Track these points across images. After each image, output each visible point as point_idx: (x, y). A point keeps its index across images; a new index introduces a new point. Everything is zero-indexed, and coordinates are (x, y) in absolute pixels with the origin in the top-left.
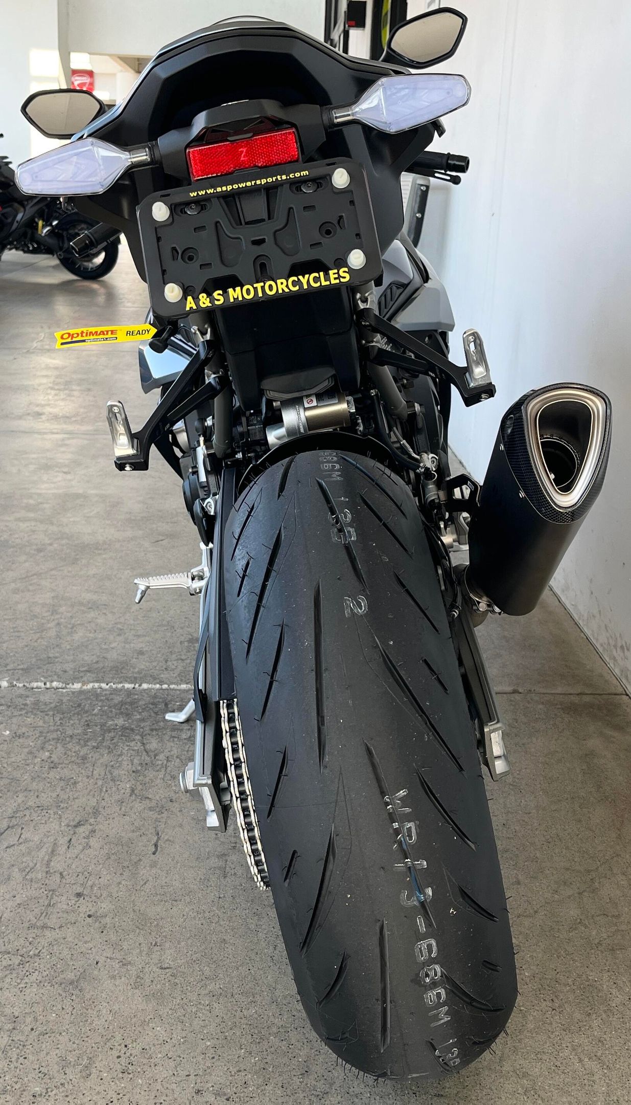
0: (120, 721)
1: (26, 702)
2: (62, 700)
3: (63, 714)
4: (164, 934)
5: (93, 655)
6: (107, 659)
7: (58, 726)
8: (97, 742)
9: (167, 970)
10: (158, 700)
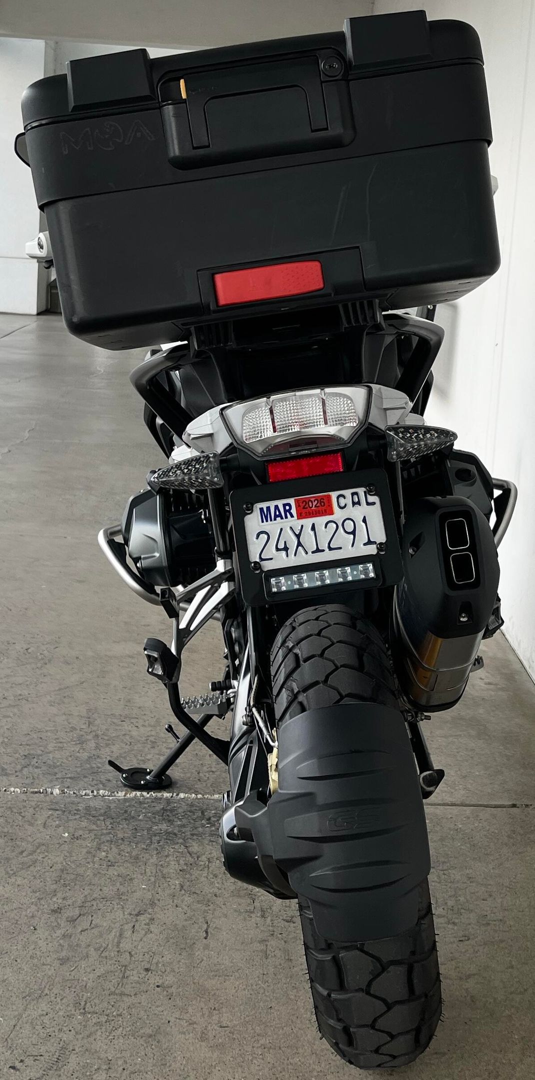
0: (164, 826)
9: (226, 1029)
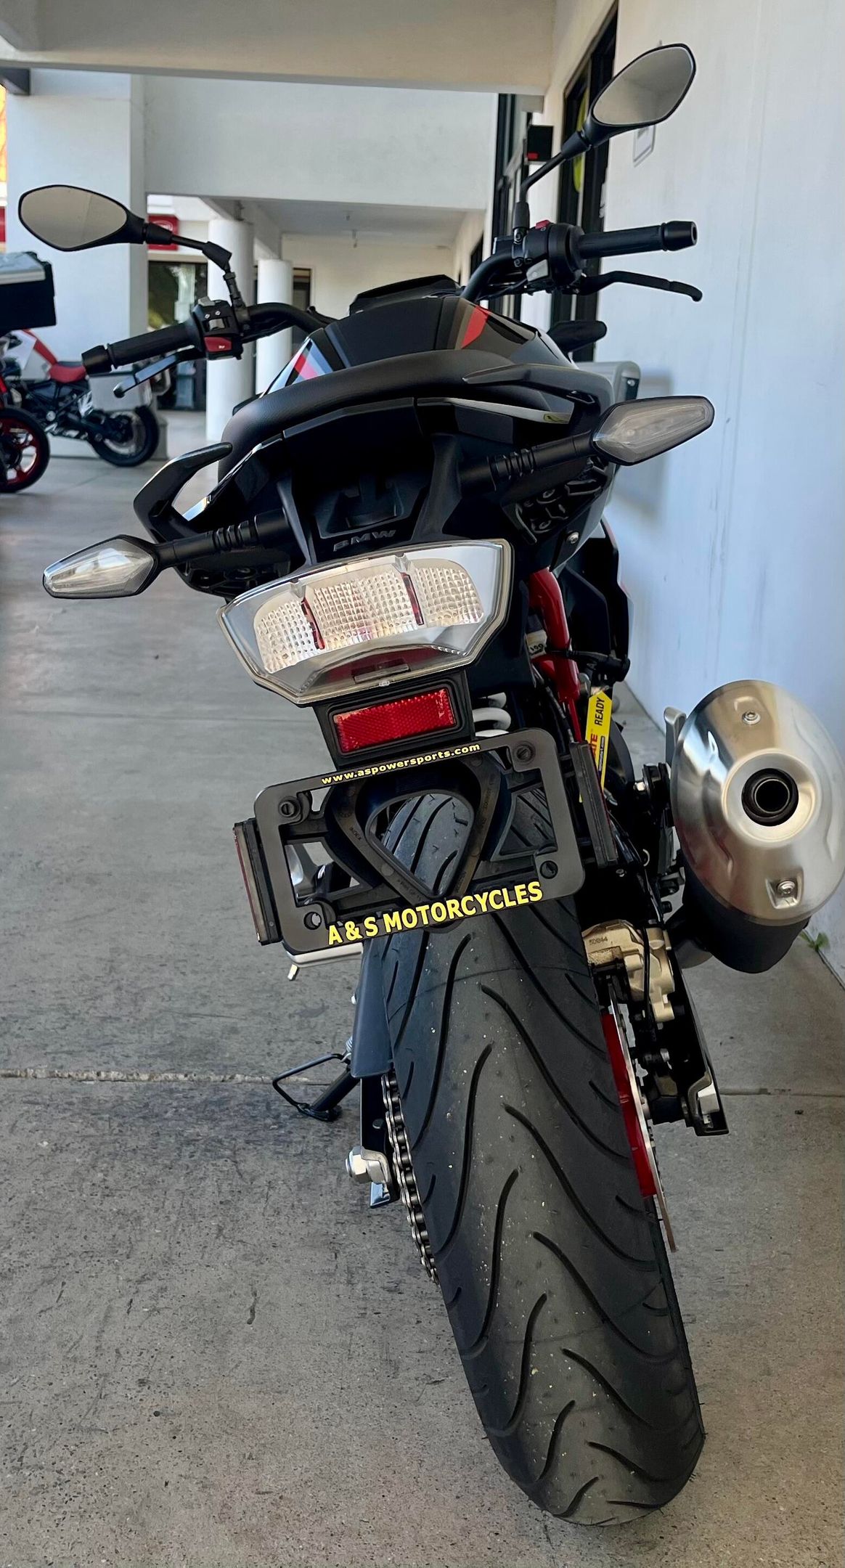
1: (70, 1100)
2: (122, 1098)
3: (124, 1117)
4: (263, 1442)
5: (165, 1033)
6: (186, 1038)
7: (116, 1135)
8: (172, 1158)
10: (256, 1099)
